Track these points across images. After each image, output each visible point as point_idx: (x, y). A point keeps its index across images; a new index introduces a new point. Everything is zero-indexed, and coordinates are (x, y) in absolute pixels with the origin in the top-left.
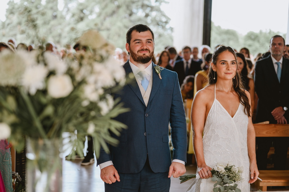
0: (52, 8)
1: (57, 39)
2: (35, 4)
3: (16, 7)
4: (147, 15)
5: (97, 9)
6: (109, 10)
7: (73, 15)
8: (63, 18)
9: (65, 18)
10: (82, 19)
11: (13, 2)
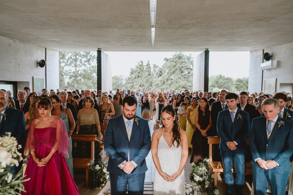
0: (148, 71)
1: (150, 84)
2: (141, 70)
3: (134, 71)
4: (189, 73)
5: (167, 71)
6: (172, 71)
7: (157, 74)
8: (153, 75)
9: (154, 75)
10: (161, 75)
11: (133, 68)
